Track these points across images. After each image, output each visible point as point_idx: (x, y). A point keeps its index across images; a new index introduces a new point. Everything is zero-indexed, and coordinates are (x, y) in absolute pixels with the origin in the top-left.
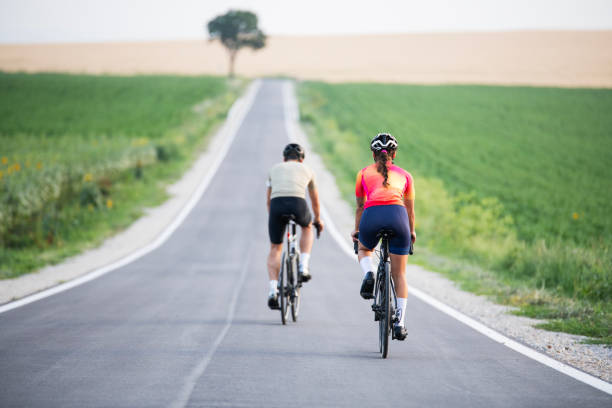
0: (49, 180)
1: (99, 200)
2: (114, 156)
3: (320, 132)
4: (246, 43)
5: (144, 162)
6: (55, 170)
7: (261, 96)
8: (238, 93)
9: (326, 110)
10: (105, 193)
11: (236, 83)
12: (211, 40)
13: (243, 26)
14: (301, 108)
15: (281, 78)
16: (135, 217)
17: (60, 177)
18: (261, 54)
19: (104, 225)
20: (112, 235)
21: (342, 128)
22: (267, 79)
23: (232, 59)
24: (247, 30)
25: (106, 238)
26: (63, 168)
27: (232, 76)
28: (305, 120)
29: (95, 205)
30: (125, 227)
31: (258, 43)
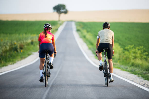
0: (5, 44)
1: (19, 50)
2: (26, 39)
3: (82, 33)
4: (63, 12)
5: (34, 40)
6: (7, 42)
7: (67, 25)
8: (61, 24)
9: (83, 28)
10: (21, 48)
11: (60, 22)
12: (54, 12)
13: (62, 8)
14: (77, 28)
15: (72, 21)
16: (29, 55)
17: (9, 44)
18: (67, 15)
19: (19, 57)
20: (20, 60)
21: (88, 32)
22: (68, 21)
23: (59, 16)
24: (63, 9)
25: (18, 61)
26: (10, 41)
27: (59, 21)
28: (78, 30)
29: (17, 51)
30: (25, 58)
31: (66, 12)
